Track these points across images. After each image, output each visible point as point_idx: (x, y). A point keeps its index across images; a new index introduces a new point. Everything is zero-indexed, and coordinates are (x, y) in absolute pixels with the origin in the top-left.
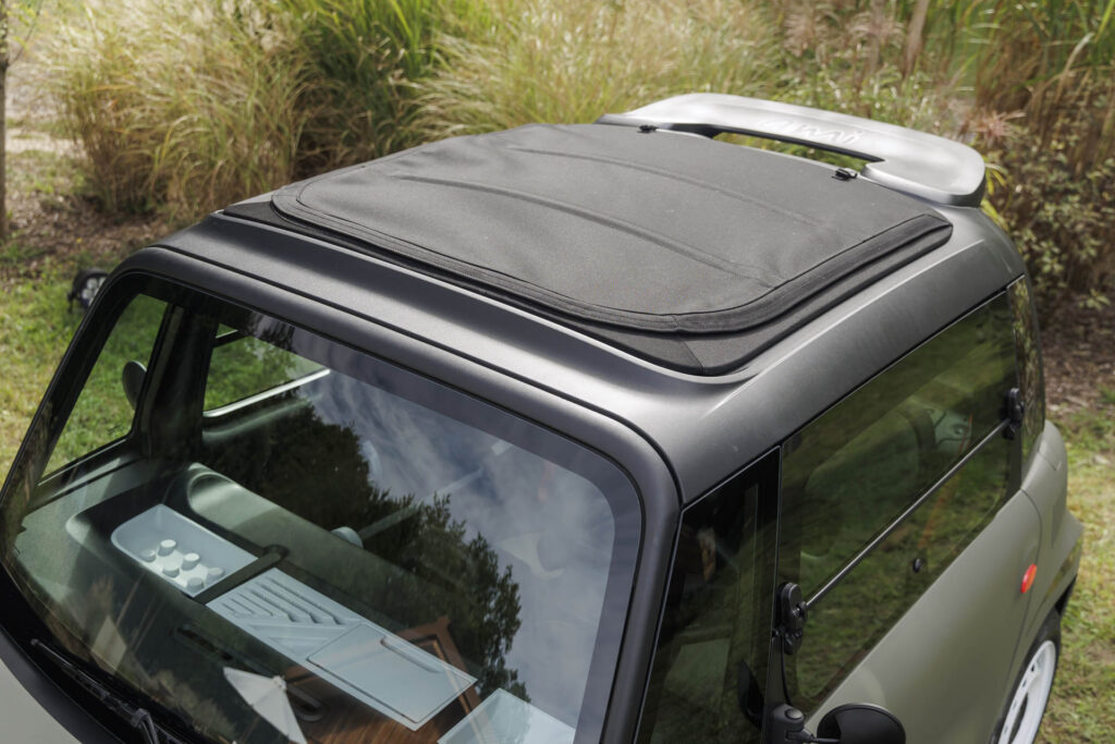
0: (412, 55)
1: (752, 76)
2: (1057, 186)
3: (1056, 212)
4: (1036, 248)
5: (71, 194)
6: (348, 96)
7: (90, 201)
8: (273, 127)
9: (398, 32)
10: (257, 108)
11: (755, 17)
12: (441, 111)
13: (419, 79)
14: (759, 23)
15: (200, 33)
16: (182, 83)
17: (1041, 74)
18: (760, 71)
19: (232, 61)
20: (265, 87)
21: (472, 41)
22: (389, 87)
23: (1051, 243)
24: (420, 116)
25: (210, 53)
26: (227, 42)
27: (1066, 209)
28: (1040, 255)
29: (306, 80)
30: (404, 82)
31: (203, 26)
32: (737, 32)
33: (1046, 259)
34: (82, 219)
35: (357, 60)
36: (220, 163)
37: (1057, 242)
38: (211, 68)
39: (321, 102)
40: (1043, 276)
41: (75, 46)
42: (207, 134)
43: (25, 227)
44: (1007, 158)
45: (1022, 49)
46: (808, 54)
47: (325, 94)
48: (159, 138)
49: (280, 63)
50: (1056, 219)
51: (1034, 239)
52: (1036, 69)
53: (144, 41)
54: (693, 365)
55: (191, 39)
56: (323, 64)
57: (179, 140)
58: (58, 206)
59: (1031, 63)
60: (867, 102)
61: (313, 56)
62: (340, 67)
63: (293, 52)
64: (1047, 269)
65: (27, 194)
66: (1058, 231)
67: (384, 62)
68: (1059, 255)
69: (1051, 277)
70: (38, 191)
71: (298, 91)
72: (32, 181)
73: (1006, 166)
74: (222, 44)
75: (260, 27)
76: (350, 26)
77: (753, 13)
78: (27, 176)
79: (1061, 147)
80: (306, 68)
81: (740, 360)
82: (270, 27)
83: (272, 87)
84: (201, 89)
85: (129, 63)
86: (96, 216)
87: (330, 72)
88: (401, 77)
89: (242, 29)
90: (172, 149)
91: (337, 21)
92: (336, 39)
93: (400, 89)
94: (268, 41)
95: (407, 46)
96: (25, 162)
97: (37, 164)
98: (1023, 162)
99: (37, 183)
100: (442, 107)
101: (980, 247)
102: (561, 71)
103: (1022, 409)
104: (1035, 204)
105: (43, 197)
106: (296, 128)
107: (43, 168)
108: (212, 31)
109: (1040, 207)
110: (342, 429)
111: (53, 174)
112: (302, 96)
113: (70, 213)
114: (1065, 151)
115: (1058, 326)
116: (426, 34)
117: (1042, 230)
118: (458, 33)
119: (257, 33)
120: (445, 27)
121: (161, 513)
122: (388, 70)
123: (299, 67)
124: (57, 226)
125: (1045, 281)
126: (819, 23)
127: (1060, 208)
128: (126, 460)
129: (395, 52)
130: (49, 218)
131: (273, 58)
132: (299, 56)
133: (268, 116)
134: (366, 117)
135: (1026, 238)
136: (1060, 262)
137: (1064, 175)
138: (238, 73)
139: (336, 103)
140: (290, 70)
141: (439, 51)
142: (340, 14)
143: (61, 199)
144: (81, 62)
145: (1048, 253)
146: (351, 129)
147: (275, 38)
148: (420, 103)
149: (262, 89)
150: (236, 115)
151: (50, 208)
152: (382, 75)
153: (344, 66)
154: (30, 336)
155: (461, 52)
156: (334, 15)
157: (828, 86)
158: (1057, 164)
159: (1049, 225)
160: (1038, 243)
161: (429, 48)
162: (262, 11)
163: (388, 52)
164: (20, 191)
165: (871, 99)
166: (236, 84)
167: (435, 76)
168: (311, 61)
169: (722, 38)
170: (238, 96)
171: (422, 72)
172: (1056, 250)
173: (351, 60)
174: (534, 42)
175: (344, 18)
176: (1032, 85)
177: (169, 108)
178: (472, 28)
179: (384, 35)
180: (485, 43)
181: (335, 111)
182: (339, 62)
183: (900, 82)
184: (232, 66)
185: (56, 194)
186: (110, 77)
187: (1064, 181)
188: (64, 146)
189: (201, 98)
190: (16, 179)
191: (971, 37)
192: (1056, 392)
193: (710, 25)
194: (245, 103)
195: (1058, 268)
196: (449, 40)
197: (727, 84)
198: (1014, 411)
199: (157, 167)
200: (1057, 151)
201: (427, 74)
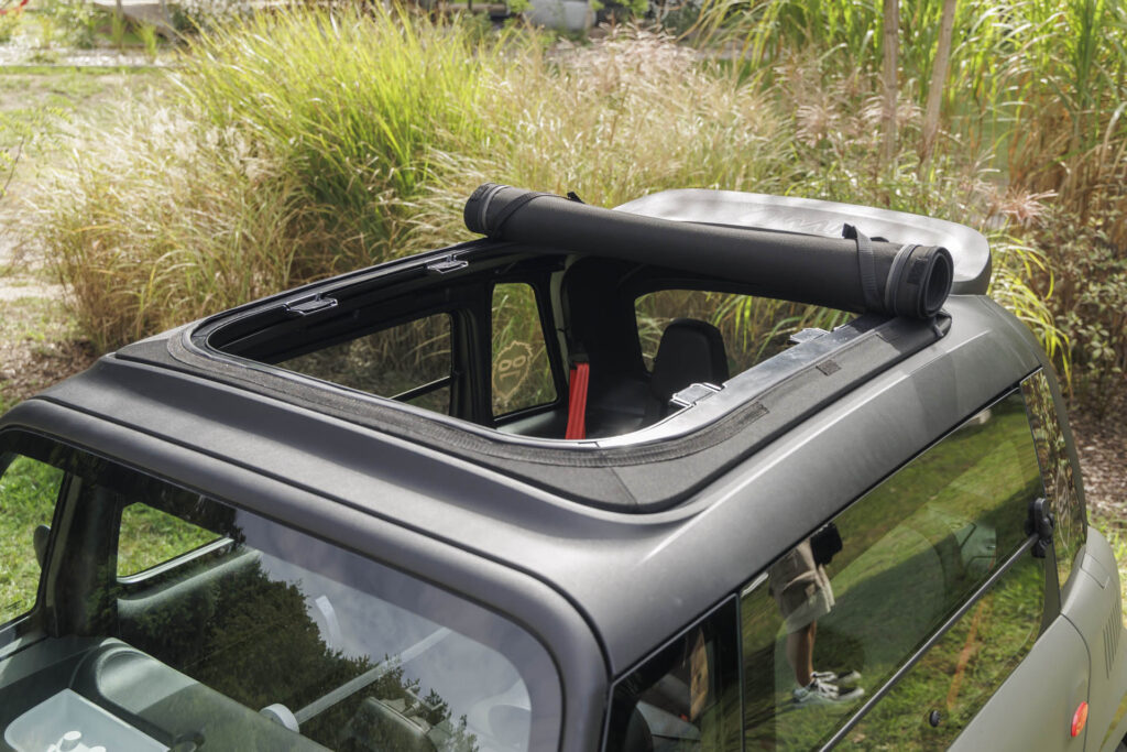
0: (403, 173)
1: (767, 170)
2: (1100, 265)
3: (1102, 292)
4: (1083, 331)
5: (63, 340)
6: (340, 220)
7: (82, 345)
8: (263, 257)
9: (388, 151)
10: (245, 237)
11: (766, 109)
12: (436, 229)
13: (413, 198)
14: (772, 115)
15: (185, 165)
16: (168, 217)
17: (1074, 148)
18: (775, 165)
19: (216, 192)
20: (253, 217)
21: (465, 155)
22: (381, 208)
23: (1100, 326)
24: (416, 235)
25: (195, 186)
26: (212, 173)
27: (1112, 288)
28: (1089, 339)
29: (295, 206)
30: (396, 201)
31: (186, 157)
32: (748, 127)
33: (1095, 343)
34: (73, 365)
35: (347, 182)
36: (208, 298)
37: (1106, 325)
38: (196, 200)
39: (312, 227)
40: (1095, 361)
41: (58, 187)
42: (194, 269)
43: (14, 377)
44: (1043, 239)
45: (1052, 124)
46: (824, 144)
47: (317, 219)
48: (145, 277)
49: (268, 189)
50: (1102, 300)
51: (1080, 322)
52: (1068, 143)
53: (128, 178)
54: (625, 502)
55: (175, 173)
56: (311, 188)
57: (164, 277)
58: (49, 354)
59: (1063, 136)
60: (885, 189)
61: (303, 181)
62: (331, 191)
63: (280, 179)
64: (1097, 353)
65: (18, 343)
66: (1106, 312)
67: (373, 182)
68: (1110, 338)
69: (1102, 361)
70: (29, 339)
71: (288, 218)
72: (24, 329)
73: (1044, 247)
74: (207, 174)
75: (245, 156)
76: (337, 148)
77: (763, 106)
78: (20, 325)
79: (1100, 223)
80: (294, 194)
81: (686, 492)
82: (255, 155)
83: (260, 215)
84: (187, 222)
85: (115, 200)
86: (88, 361)
87: (321, 197)
88: (394, 195)
89: (227, 159)
90: (158, 287)
91: (324, 143)
92: (324, 163)
93: (393, 209)
94: (254, 169)
95: (398, 164)
96: (18, 310)
97: (30, 312)
98: (1061, 241)
99: (29, 332)
100: (438, 225)
101: (986, 339)
102: (561, 178)
103: (1052, 522)
104: (1078, 285)
105: (34, 345)
106: (287, 256)
107: (36, 315)
108: (196, 162)
109: (1084, 287)
110: (288, 587)
111: (47, 321)
112: (292, 223)
113: (61, 360)
114: (1105, 227)
115: (1116, 414)
116: (418, 149)
117: (1089, 313)
118: (450, 147)
119: (242, 162)
120: (437, 142)
121: (66, 700)
122: (380, 190)
123: (287, 194)
124: (46, 374)
125: (1097, 366)
126: (835, 111)
127: (1106, 287)
128: (29, 639)
129: (385, 170)
130: (39, 366)
131: (261, 185)
132: (287, 182)
133: (257, 247)
134: (359, 240)
135: (1071, 323)
136: (1111, 346)
137: (1108, 253)
138: (225, 203)
139: (328, 228)
140: (278, 198)
141: (431, 166)
142: (326, 135)
143: (53, 346)
144: (67, 204)
145: (1097, 337)
146: (344, 252)
147: (261, 166)
148: (415, 222)
149: (249, 219)
150: (225, 248)
151: (40, 356)
152: (372, 195)
153: (335, 191)
154: (12, 495)
155: (454, 166)
156: (321, 138)
157: (844, 174)
158: (1097, 241)
159: (1096, 307)
160: (1084, 327)
161: (421, 165)
162: (246, 138)
163: (377, 172)
164: (10, 341)
165: (889, 186)
166: (221, 215)
167: (429, 194)
168: (300, 186)
169: (732, 133)
170: (224, 228)
171: (415, 190)
172: (1106, 333)
173: (342, 182)
174: (530, 151)
175: (333, 140)
176: (1064, 161)
177: (154, 244)
178: (464, 140)
179: (374, 154)
180: (480, 155)
181: (328, 236)
182: (330, 185)
183: (919, 167)
184: (219, 197)
185: (48, 341)
186: (95, 216)
187: (1107, 259)
188: (54, 291)
189: (186, 232)
190: (8, 327)
191: (999, 115)
192: (1117, 487)
193: (719, 122)
194: (234, 234)
195: (1109, 352)
196: (442, 155)
197: (739, 181)
198: (1042, 525)
199: (143, 308)
200: (1098, 228)
201: (420, 191)
